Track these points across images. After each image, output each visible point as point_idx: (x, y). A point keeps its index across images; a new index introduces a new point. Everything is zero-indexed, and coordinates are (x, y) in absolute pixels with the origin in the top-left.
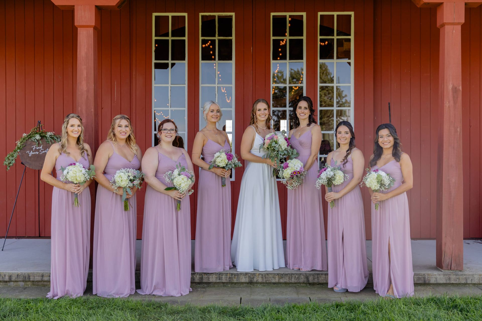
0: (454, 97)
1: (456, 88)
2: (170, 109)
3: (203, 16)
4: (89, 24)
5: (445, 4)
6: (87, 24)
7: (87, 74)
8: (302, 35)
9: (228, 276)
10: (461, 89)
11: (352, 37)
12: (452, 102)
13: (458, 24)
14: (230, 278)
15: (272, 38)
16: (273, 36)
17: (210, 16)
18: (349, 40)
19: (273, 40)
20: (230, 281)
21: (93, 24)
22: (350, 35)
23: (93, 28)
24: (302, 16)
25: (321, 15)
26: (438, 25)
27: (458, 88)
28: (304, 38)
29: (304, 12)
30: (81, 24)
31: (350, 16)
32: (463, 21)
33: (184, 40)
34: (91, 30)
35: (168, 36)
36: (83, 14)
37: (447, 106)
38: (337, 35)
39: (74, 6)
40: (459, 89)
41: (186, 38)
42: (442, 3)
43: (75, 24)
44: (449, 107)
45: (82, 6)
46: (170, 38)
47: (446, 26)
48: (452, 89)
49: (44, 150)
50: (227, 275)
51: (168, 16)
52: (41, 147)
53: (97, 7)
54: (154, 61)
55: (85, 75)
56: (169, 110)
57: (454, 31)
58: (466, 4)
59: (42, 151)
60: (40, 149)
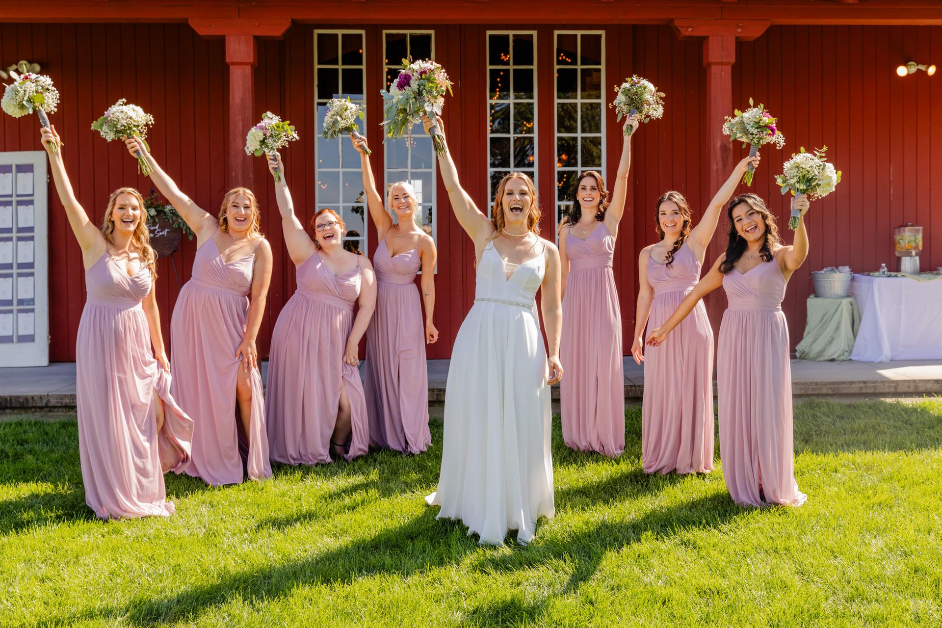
0: (723, 158)
1: (725, 146)
2: (341, 170)
3: (387, 35)
4: (246, 60)
5: (710, 38)
6: (242, 61)
7: (243, 127)
8: (532, 64)
9: (435, 393)
10: (732, 148)
11: (603, 67)
12: (720, 164)
13: (727, 64)
14: (437, 395)
15: (489, 67)
16: (491, 64)
17: (398, 35)
18: (599, 70)
19: (491, 70)
20: (437, 398)
21: (252, 61)
22: (600, 64)
23: (250, 66)
24: (531, 36)
25: (559, 36)
26: (704, 64)
27: (728, 146)
28: (535, 67)
29: (535, 30)
30: (234, 61)
31: (600, 36)
32: (733, 60)
33: (361, 70)
34: (248, 69)
35: (337, 63)
36: (237, 47)
37: (715, 169)
38: (582, 64)
39: (225, 36)
40: (730, 148)
41: (364, 67)
42: (708, 37)
43: (228, 60)
44: (717, 170)
45: (236, 36)
46: (340, 67)
47: (712, 66)
48: (721, 147)
49: (162, 231)
50: (433, 392)
51: (337, 35)
52: (157, 227)
53: (255, 37)
54: (316, 100)
55: (241, 128)
56: (339, 172)
57: (723, 73)
58: (737, 38)
59: (158, 232)
60: (156, 230)
